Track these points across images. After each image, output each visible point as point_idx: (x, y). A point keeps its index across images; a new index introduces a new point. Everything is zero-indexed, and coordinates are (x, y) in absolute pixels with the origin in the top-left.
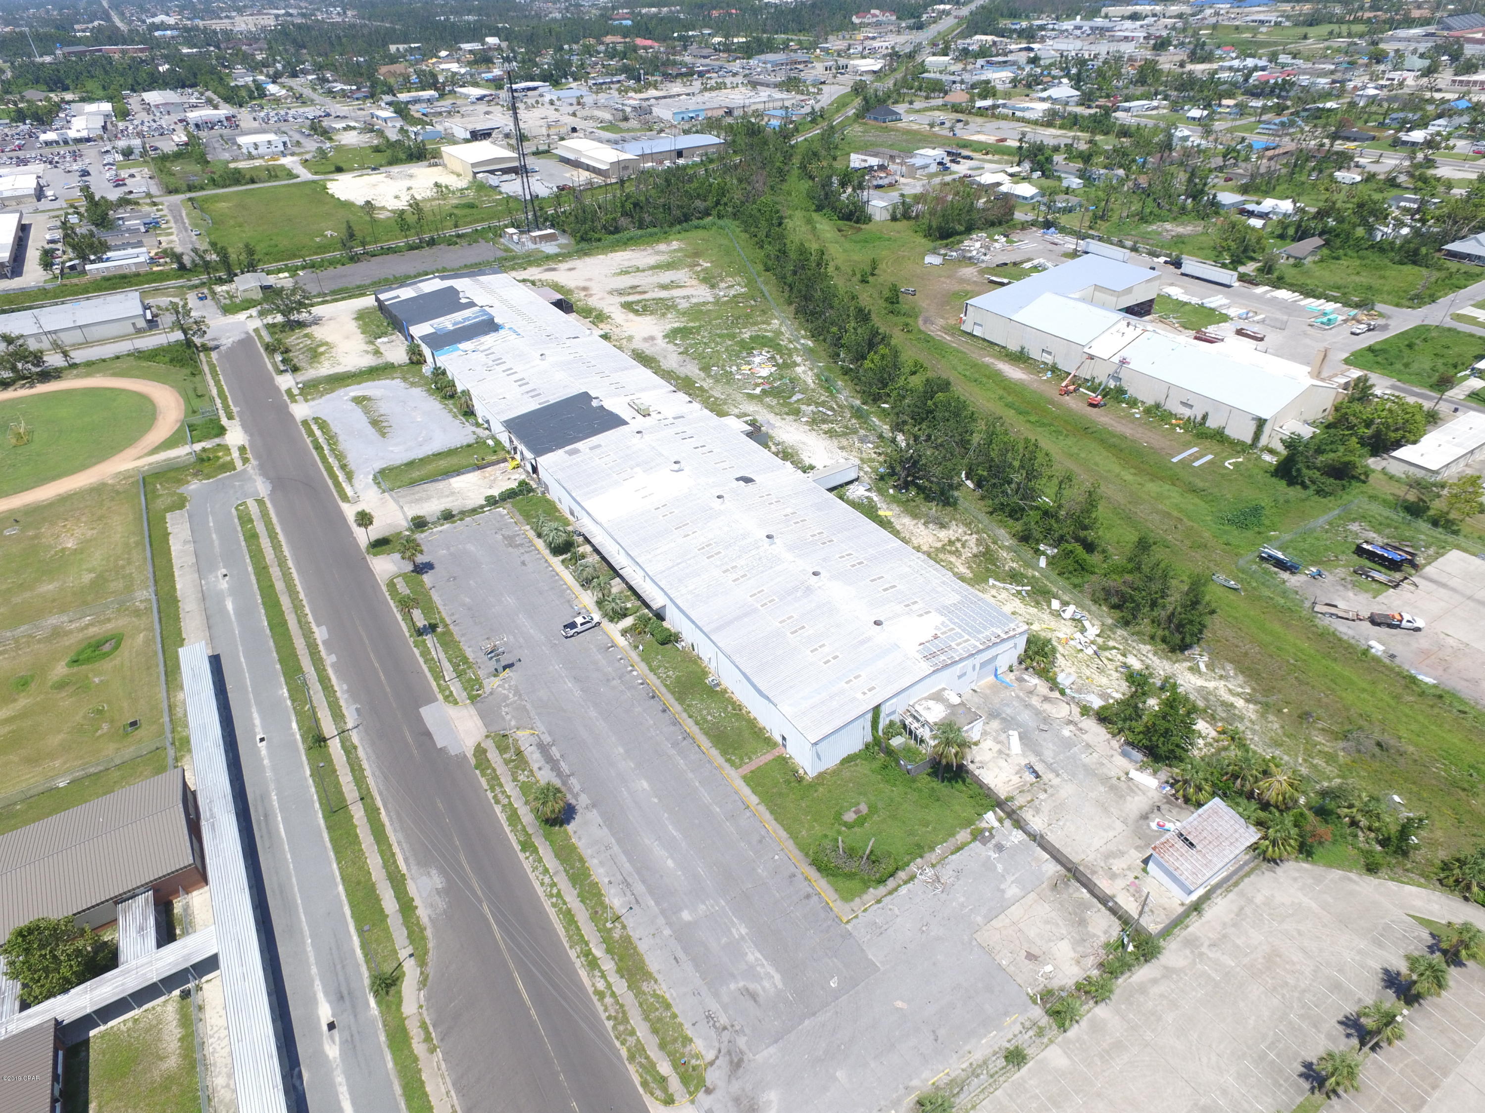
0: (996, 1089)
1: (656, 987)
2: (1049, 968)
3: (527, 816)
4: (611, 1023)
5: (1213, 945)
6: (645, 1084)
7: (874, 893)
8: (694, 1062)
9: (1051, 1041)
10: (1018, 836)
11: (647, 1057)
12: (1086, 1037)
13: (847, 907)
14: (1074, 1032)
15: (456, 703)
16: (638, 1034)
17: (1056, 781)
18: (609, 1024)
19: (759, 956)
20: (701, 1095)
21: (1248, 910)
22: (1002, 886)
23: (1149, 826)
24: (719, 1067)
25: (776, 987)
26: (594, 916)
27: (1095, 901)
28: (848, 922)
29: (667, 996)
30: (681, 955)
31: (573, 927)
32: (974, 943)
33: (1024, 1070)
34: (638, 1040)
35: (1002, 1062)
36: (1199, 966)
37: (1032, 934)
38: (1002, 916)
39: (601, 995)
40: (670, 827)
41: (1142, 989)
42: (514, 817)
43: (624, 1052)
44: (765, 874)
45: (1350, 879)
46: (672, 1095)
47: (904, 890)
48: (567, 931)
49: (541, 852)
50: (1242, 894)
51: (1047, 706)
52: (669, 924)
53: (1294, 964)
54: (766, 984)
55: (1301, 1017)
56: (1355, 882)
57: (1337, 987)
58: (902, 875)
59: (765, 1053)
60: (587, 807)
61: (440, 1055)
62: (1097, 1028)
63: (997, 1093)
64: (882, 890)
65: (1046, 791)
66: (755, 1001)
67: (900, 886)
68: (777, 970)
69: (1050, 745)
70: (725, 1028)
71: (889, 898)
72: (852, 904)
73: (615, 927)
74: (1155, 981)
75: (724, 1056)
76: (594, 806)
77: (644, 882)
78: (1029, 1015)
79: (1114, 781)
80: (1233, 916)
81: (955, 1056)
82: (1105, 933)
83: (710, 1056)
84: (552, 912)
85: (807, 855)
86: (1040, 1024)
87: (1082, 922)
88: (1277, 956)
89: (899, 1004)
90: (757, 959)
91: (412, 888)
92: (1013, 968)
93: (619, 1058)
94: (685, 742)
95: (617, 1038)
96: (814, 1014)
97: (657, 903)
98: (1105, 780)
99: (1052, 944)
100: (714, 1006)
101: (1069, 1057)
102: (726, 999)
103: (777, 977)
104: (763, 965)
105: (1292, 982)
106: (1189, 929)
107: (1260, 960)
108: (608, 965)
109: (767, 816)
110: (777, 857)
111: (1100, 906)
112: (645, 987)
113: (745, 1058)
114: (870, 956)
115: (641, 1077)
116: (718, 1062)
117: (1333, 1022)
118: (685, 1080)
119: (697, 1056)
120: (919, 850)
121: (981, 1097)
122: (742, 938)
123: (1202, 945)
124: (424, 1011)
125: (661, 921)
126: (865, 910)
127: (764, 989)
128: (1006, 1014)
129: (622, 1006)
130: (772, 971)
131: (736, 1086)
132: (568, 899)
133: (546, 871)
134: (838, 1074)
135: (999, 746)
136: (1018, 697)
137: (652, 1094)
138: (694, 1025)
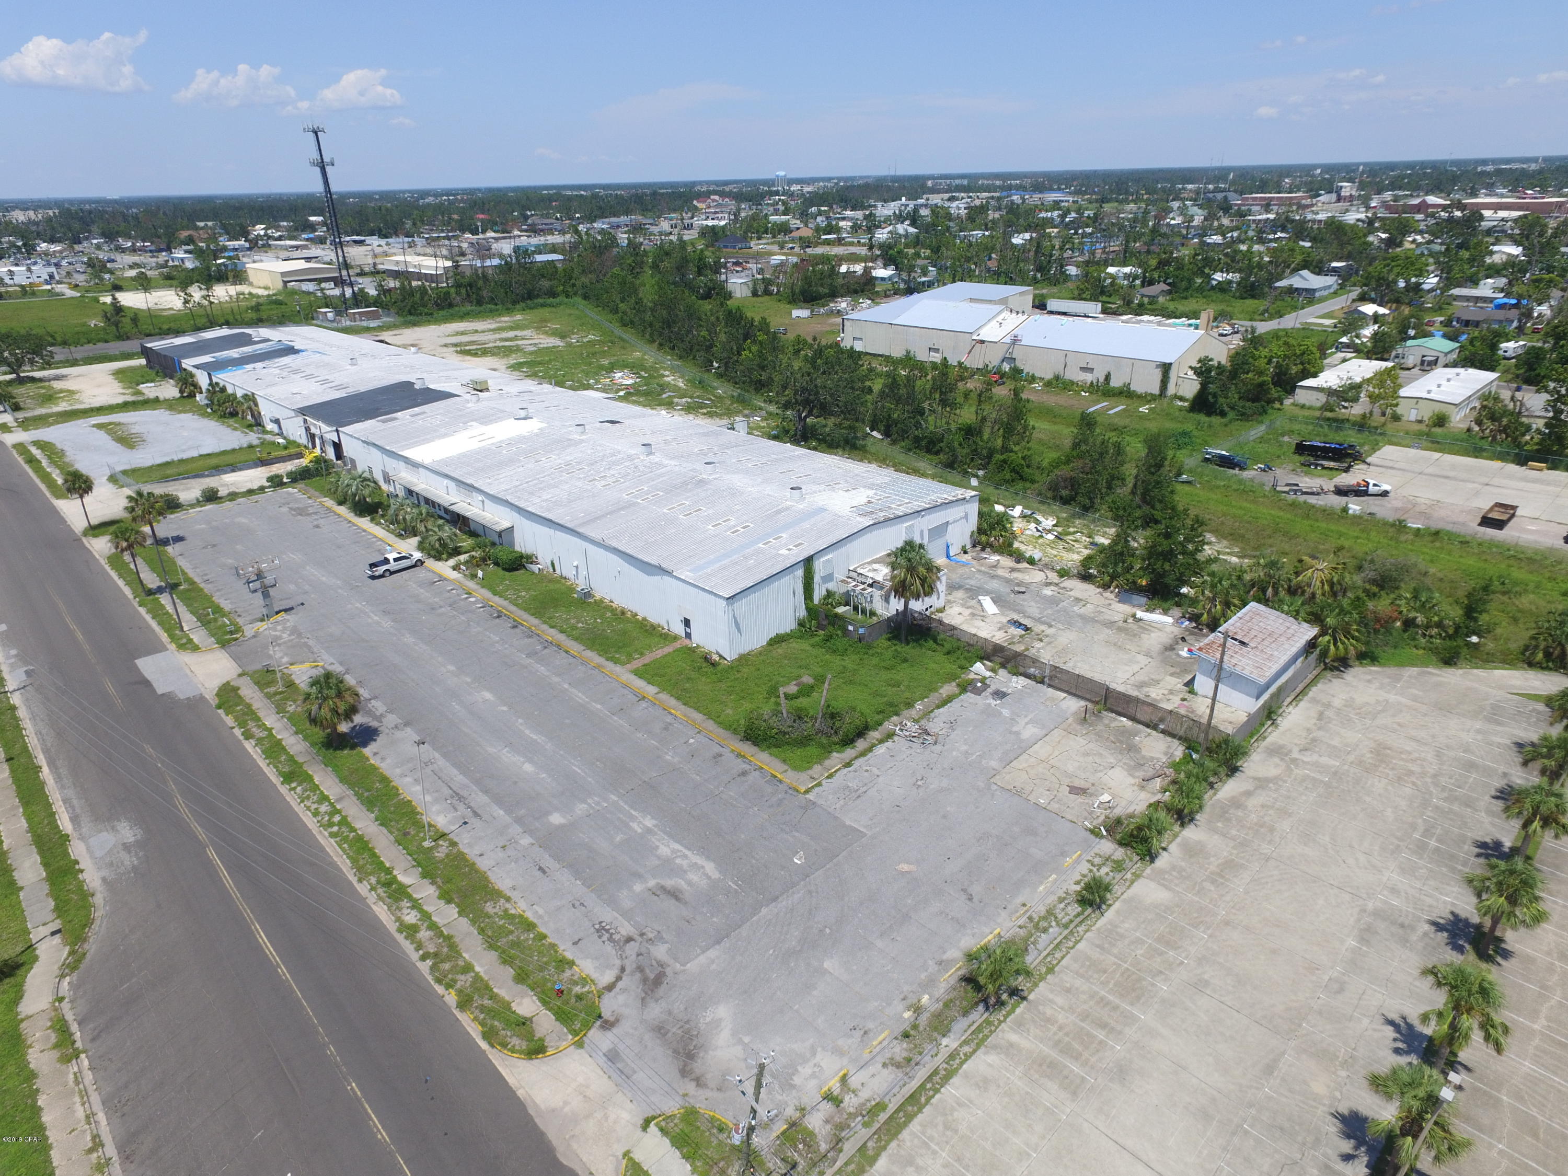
0: (1077, 942)
1: (508, 906)
2: (1106, 797)
3: (295, 744)
4: (429, 962)
5: (1304, 750)
6: (489, 1035)
7: (837, 758)
8: (578, 989)
9: (1137, 876)
10: (1019, 682)
11: (493, 997)
12: (1183, 864)
13: (804, 776)
14: (1163, 861)
15: (195, 648)
16: (477, 969)
17: (1050, 631)
18: (424, 967)
19: (677, 846)
20: (594, 1034)
21: (1329, 713)
22: (1015, 729)
23: (1179, 655)
24: (624, 990)
25: (709, 878)
26: (403, 839)
27: (1141, 727)
28: (807, 791)
29: (529, 915)
30: (548, 862)
31: (366, 855)
32: (995, 787)
33: (1110, 914)
34: (477, 977)
35: (1075, 909)
36: (1296, 771)
37: (1070, 768)
38: (1025, 756)
39: (410, 931)
40: (527, 732)
41: (1236, 803)
42: (274, 749)
43: (451, 998)
44: (676, 760)
45: (1430, 673)
46: (542, 1040)
47: (881, 750)
48: (354, 861)
49: (317, 780)
50: (1314, 701)
51: (1015, 575)
52: (527, 831)
53: (1410, 753)
54: (693, 877)
55: (1445, 800)
56: (1438, 675)
57: (1471, 766)
58: (874, 735)
59: (702, 959)
60: (396, 727)
61: (86, 1063)
62: (1193, 851)
63: (1080, 946)
64: (849, 753)
65: (1041, 640)
66: (677, 898)
67: (873, 746)
68: (708, 858)
69: (1033, 604)
70: (629, 939)
71: (861, 760)
72: (810, 772)
73: (438, 846)
74: (1248, 794)
75: (632, 973)
76: (407, 724)
77: (486, 792)
78: (1096, 850)
79: (1121, 624)
80: (1314, 721)
81: (1004, 914)
82: (1166, 754)
83: (607, 978)
84: (330, 846)
85: (735, 732)
86: (1115, 857)
87: (1132, 749)
88: (1385, 748)
89: (905, 867)
90: (674, 851)
91: (77, 850)
92: (1056, 806)
93: (445, 1007)
94: (546, 651)
95: (439, 981)
96: (775, 899)
97: (509, 812)
98: (1110, 624)
99: (1101, 774)
100: (607, 915)
101: (1167, 888)
102: (627, 904)
103: (710, 868)
104: (685, 857)
105: (1416, 768)
106: (1268, 740)
107: (1369, 755)
108: (426, 892)
109: (673, 702)
110: (692, 741)
111: (1149, 730)
112: (489, 908)
113: (668, 971)
114: (848, 823)
115: (482, 1024)
116: (620, 985)
117: (1487, 798)
118: (563, 1017)
119: (584, 981)
120: (893, 709)
121: (1058, 955)
122: (649, 831)
123: (1290, 751)
124: (66, 1006)
125: (516, 829)
126: (830, 776)
127: (690, 883)
128: (1064, 854)
129: (449, 938)
130: (700, 860)
131: (655, 1011)
132: (358, 825)
133: (324, 798)
134: (826, 965)
135: (970, 611)
136: (979, 571)
137: (504, 1045)
138: (575, 943)
